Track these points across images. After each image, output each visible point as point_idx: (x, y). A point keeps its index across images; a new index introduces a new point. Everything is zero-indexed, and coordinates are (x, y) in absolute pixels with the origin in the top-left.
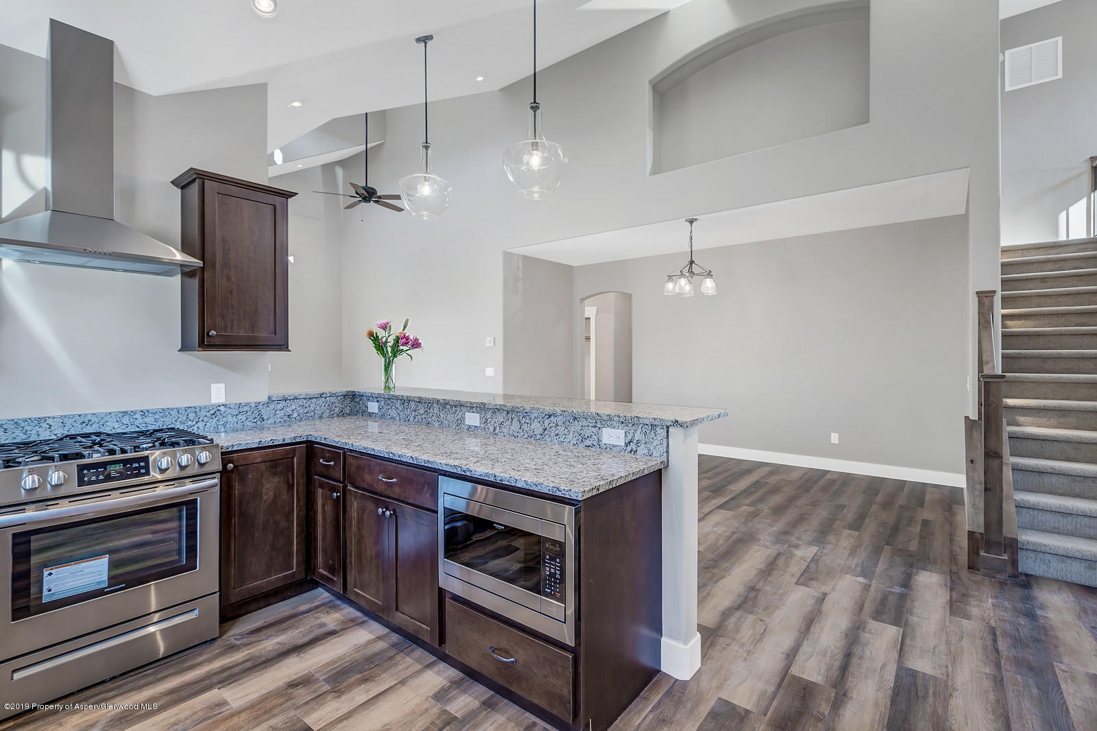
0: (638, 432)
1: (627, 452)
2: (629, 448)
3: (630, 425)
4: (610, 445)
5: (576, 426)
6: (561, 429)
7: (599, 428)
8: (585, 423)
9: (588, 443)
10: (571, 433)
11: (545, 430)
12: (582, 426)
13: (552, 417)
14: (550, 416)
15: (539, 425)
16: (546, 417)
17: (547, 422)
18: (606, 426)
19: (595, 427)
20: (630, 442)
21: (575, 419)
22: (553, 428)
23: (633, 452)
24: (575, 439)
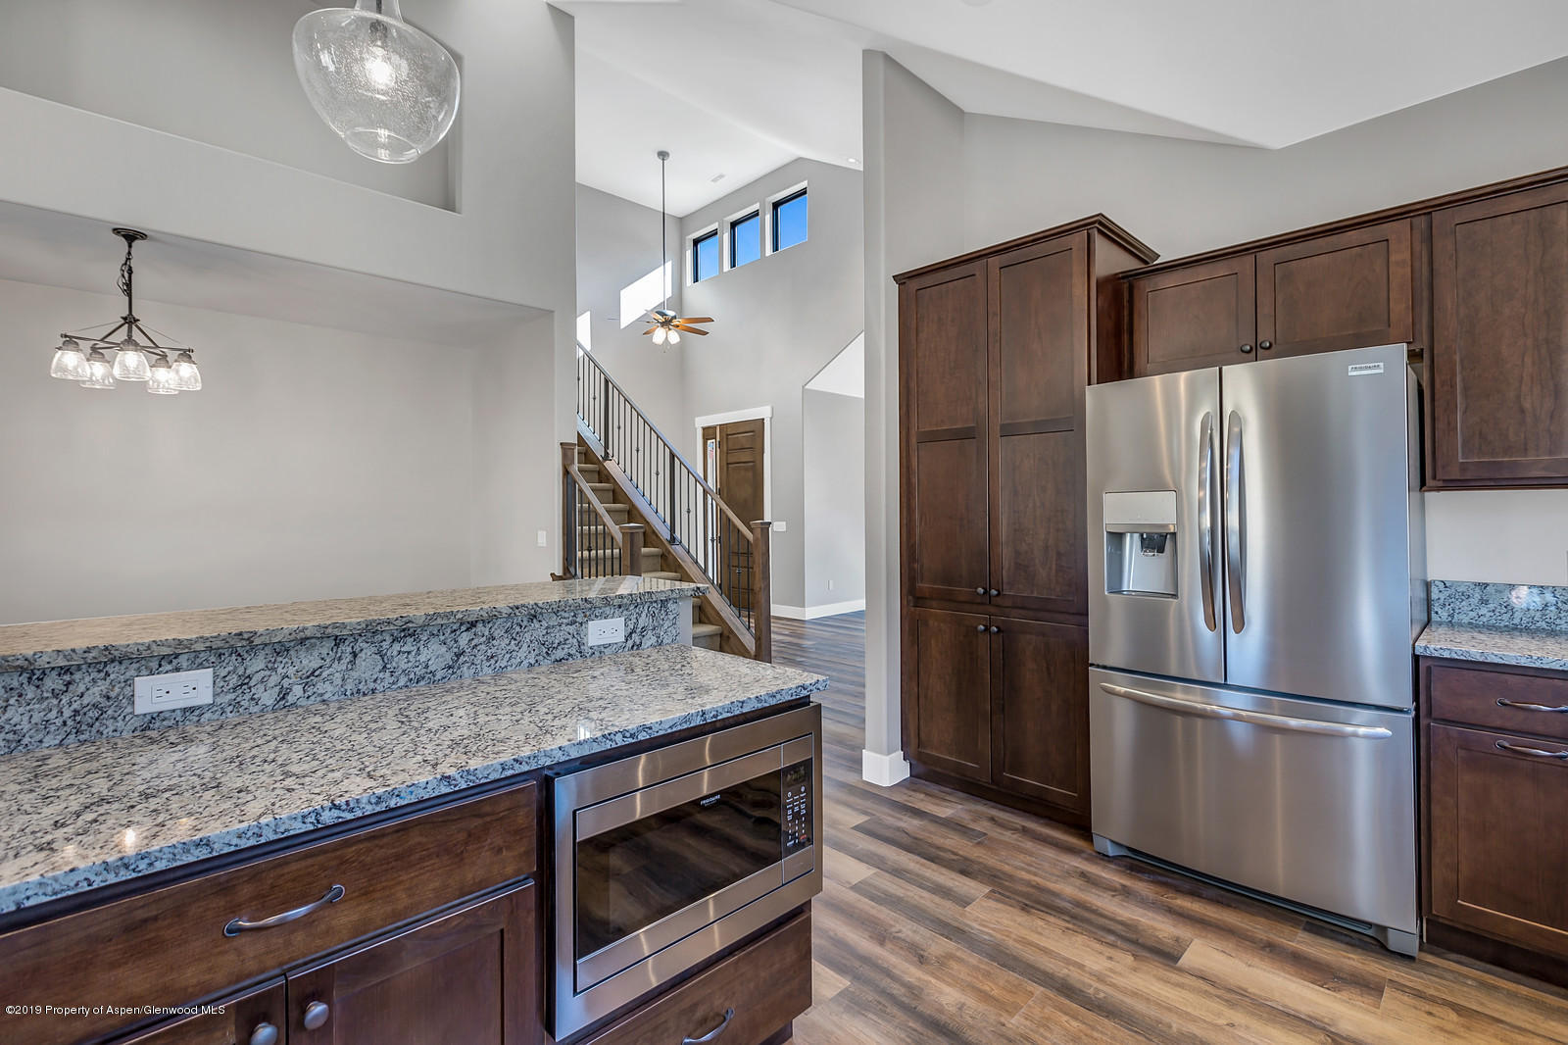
0: (644, 615)
1: (626, 649)
2: (630, 643)
3: (632, 607)
4: (599, 646)
5: (537, 630)
6: (502, 644)
7: (581, 624)
8: (554, 621)
9: (559, 654)
10: (525, 646)
11: (458, 655)
12: (547, 628)
13: (480, 625)
14: (473, 624)
15: (444, 649)
16: (463, 628)
17: (464, 639)
18: (593, 617)
19: (573, 623)
20: (631, 633)
21: (533, 617)
22: (483, 647)
23: (635, 648)
24: (533, 654)
